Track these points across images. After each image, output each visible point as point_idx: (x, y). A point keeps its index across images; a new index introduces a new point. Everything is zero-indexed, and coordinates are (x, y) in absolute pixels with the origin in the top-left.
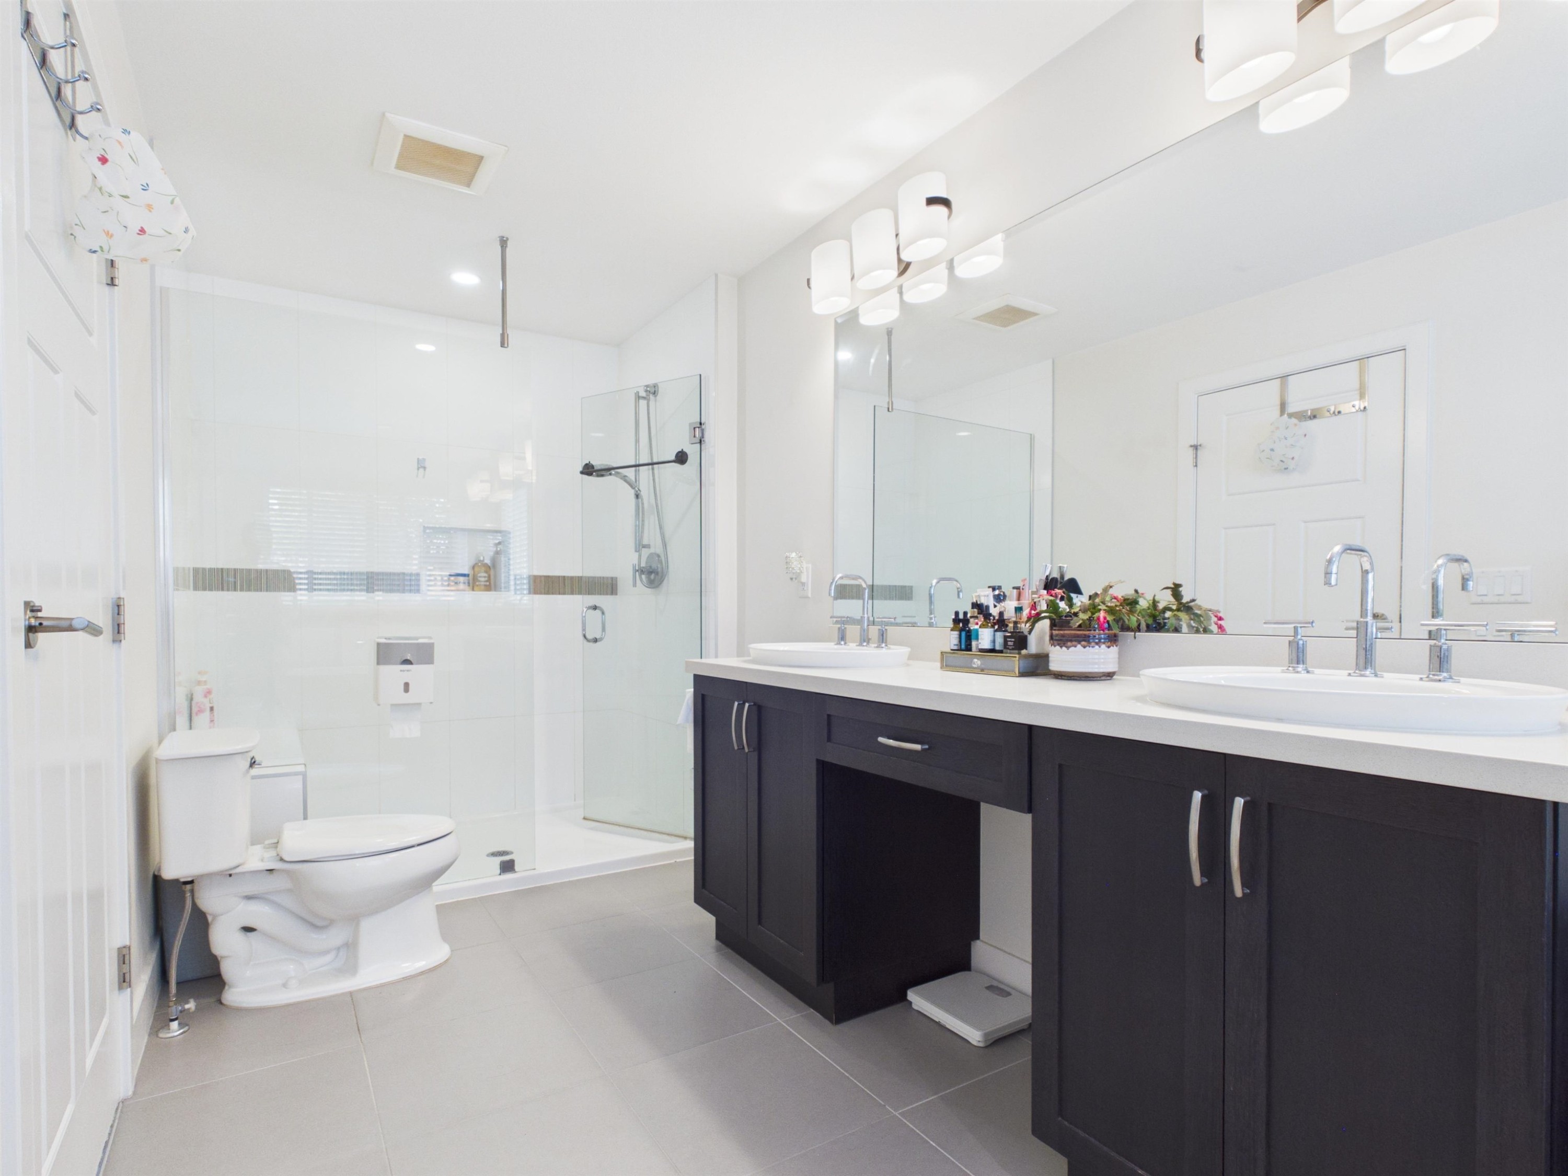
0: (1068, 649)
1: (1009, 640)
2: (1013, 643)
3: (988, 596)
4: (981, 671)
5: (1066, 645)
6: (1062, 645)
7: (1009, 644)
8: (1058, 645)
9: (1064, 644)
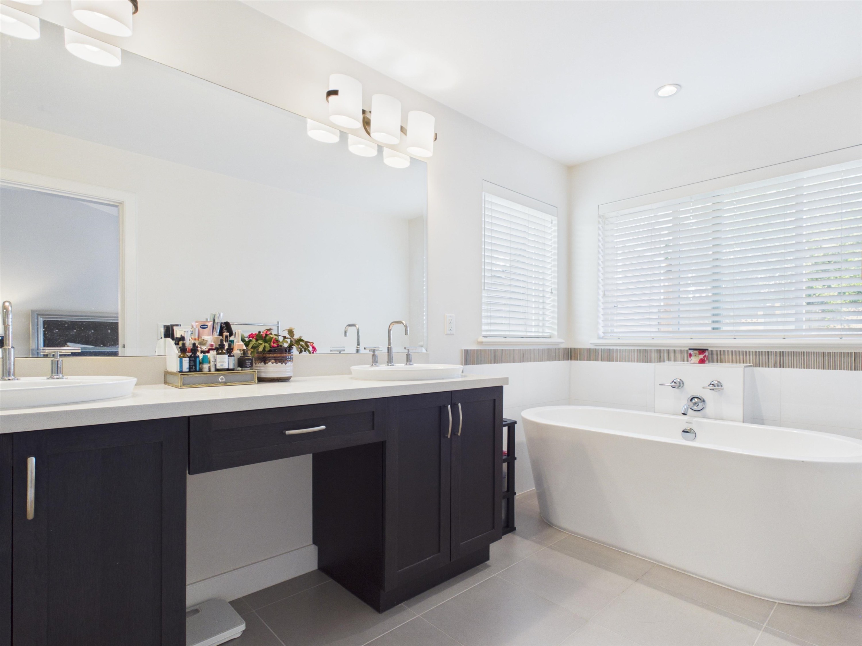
0: (286, 364)
1: (247, 361)
2: (250, 363)
3: (187, 332)
4: (225, 384)
5: (285, 362)
6: (282, 362)
7: (247, 364)
8: (280, 362)
9: (284, 362)
